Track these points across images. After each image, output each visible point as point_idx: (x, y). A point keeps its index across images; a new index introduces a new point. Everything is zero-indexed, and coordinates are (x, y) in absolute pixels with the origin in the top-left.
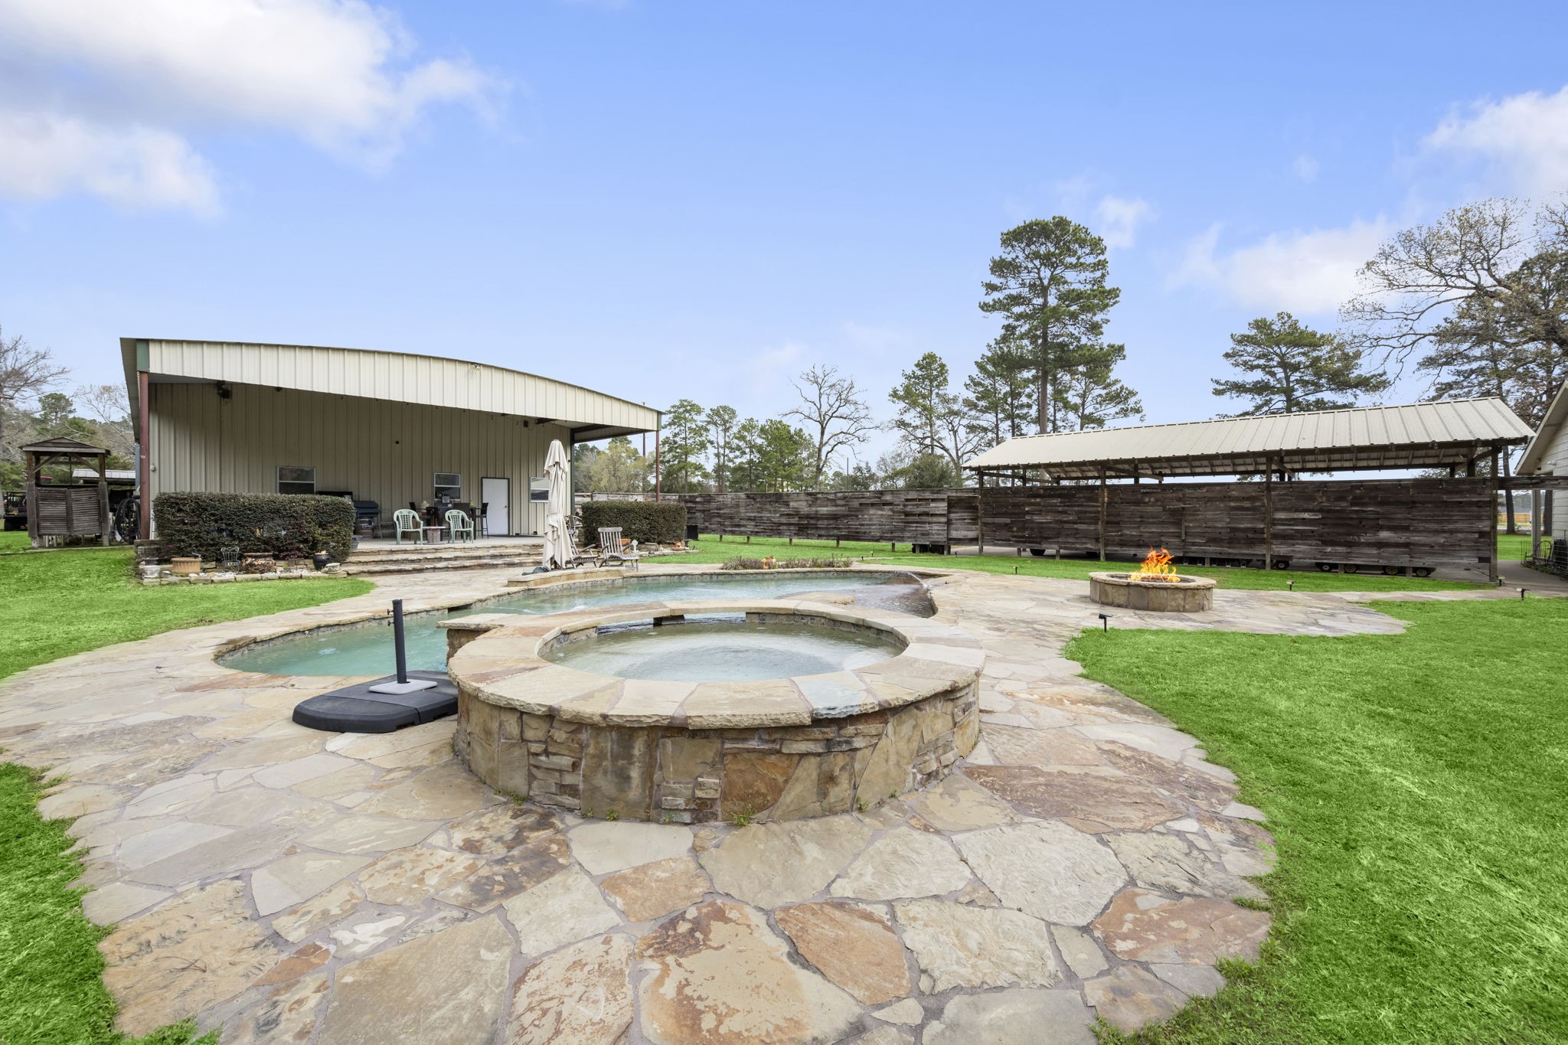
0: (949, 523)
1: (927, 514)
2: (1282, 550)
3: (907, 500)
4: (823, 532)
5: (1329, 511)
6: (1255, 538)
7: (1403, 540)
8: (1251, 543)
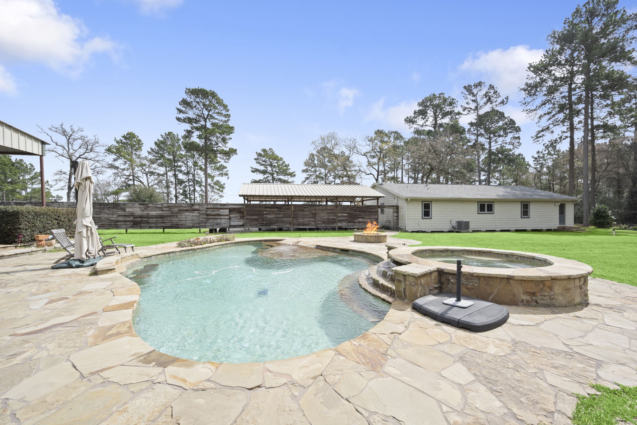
0: (230, 219)
1: (219, 215)
2: (340, 224)
3: (207, 208)
4: (153, 225)
5: (350, 213)
6: (334, 221)
7: (363, 221)
8: (333, 223)
